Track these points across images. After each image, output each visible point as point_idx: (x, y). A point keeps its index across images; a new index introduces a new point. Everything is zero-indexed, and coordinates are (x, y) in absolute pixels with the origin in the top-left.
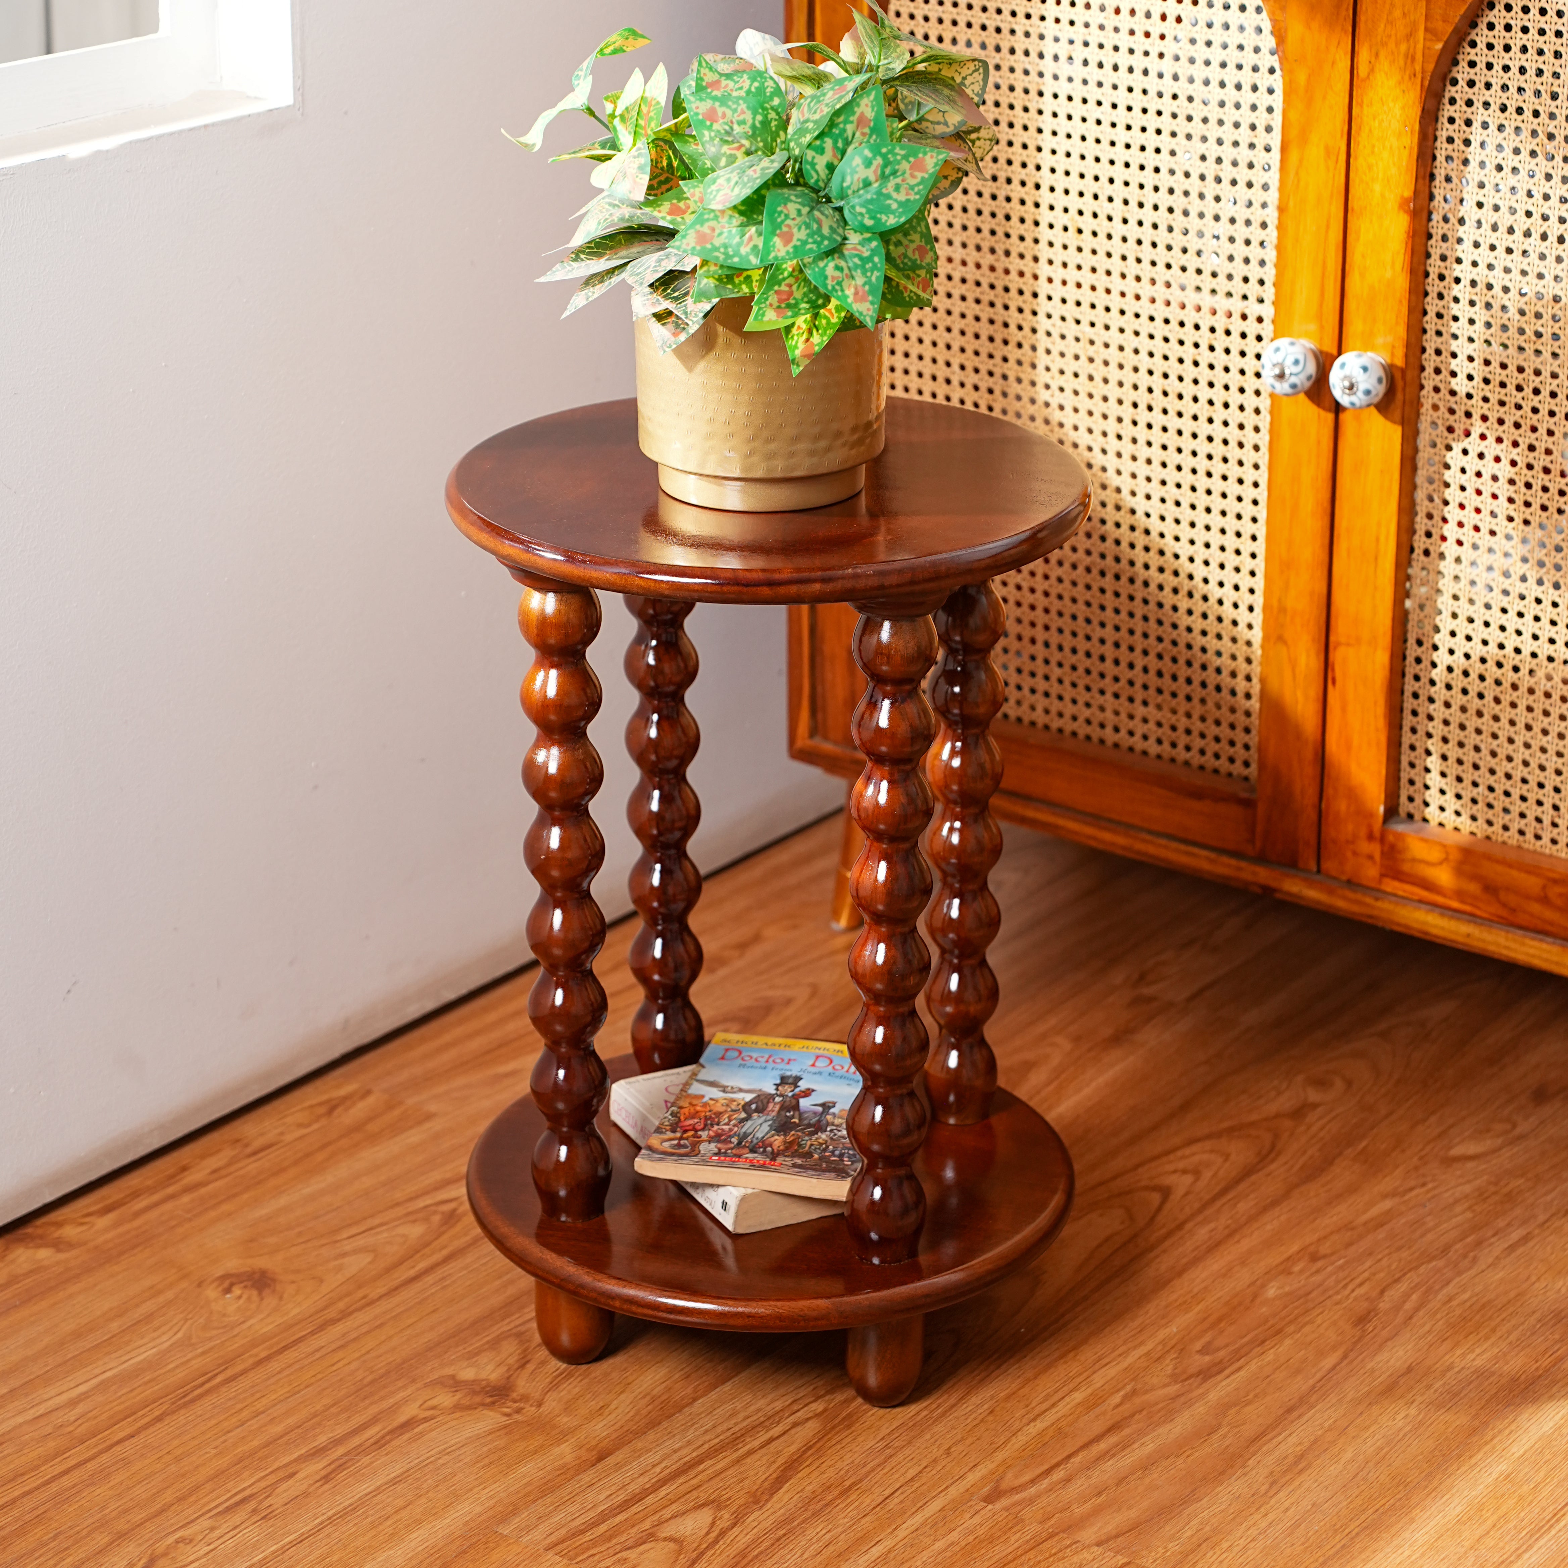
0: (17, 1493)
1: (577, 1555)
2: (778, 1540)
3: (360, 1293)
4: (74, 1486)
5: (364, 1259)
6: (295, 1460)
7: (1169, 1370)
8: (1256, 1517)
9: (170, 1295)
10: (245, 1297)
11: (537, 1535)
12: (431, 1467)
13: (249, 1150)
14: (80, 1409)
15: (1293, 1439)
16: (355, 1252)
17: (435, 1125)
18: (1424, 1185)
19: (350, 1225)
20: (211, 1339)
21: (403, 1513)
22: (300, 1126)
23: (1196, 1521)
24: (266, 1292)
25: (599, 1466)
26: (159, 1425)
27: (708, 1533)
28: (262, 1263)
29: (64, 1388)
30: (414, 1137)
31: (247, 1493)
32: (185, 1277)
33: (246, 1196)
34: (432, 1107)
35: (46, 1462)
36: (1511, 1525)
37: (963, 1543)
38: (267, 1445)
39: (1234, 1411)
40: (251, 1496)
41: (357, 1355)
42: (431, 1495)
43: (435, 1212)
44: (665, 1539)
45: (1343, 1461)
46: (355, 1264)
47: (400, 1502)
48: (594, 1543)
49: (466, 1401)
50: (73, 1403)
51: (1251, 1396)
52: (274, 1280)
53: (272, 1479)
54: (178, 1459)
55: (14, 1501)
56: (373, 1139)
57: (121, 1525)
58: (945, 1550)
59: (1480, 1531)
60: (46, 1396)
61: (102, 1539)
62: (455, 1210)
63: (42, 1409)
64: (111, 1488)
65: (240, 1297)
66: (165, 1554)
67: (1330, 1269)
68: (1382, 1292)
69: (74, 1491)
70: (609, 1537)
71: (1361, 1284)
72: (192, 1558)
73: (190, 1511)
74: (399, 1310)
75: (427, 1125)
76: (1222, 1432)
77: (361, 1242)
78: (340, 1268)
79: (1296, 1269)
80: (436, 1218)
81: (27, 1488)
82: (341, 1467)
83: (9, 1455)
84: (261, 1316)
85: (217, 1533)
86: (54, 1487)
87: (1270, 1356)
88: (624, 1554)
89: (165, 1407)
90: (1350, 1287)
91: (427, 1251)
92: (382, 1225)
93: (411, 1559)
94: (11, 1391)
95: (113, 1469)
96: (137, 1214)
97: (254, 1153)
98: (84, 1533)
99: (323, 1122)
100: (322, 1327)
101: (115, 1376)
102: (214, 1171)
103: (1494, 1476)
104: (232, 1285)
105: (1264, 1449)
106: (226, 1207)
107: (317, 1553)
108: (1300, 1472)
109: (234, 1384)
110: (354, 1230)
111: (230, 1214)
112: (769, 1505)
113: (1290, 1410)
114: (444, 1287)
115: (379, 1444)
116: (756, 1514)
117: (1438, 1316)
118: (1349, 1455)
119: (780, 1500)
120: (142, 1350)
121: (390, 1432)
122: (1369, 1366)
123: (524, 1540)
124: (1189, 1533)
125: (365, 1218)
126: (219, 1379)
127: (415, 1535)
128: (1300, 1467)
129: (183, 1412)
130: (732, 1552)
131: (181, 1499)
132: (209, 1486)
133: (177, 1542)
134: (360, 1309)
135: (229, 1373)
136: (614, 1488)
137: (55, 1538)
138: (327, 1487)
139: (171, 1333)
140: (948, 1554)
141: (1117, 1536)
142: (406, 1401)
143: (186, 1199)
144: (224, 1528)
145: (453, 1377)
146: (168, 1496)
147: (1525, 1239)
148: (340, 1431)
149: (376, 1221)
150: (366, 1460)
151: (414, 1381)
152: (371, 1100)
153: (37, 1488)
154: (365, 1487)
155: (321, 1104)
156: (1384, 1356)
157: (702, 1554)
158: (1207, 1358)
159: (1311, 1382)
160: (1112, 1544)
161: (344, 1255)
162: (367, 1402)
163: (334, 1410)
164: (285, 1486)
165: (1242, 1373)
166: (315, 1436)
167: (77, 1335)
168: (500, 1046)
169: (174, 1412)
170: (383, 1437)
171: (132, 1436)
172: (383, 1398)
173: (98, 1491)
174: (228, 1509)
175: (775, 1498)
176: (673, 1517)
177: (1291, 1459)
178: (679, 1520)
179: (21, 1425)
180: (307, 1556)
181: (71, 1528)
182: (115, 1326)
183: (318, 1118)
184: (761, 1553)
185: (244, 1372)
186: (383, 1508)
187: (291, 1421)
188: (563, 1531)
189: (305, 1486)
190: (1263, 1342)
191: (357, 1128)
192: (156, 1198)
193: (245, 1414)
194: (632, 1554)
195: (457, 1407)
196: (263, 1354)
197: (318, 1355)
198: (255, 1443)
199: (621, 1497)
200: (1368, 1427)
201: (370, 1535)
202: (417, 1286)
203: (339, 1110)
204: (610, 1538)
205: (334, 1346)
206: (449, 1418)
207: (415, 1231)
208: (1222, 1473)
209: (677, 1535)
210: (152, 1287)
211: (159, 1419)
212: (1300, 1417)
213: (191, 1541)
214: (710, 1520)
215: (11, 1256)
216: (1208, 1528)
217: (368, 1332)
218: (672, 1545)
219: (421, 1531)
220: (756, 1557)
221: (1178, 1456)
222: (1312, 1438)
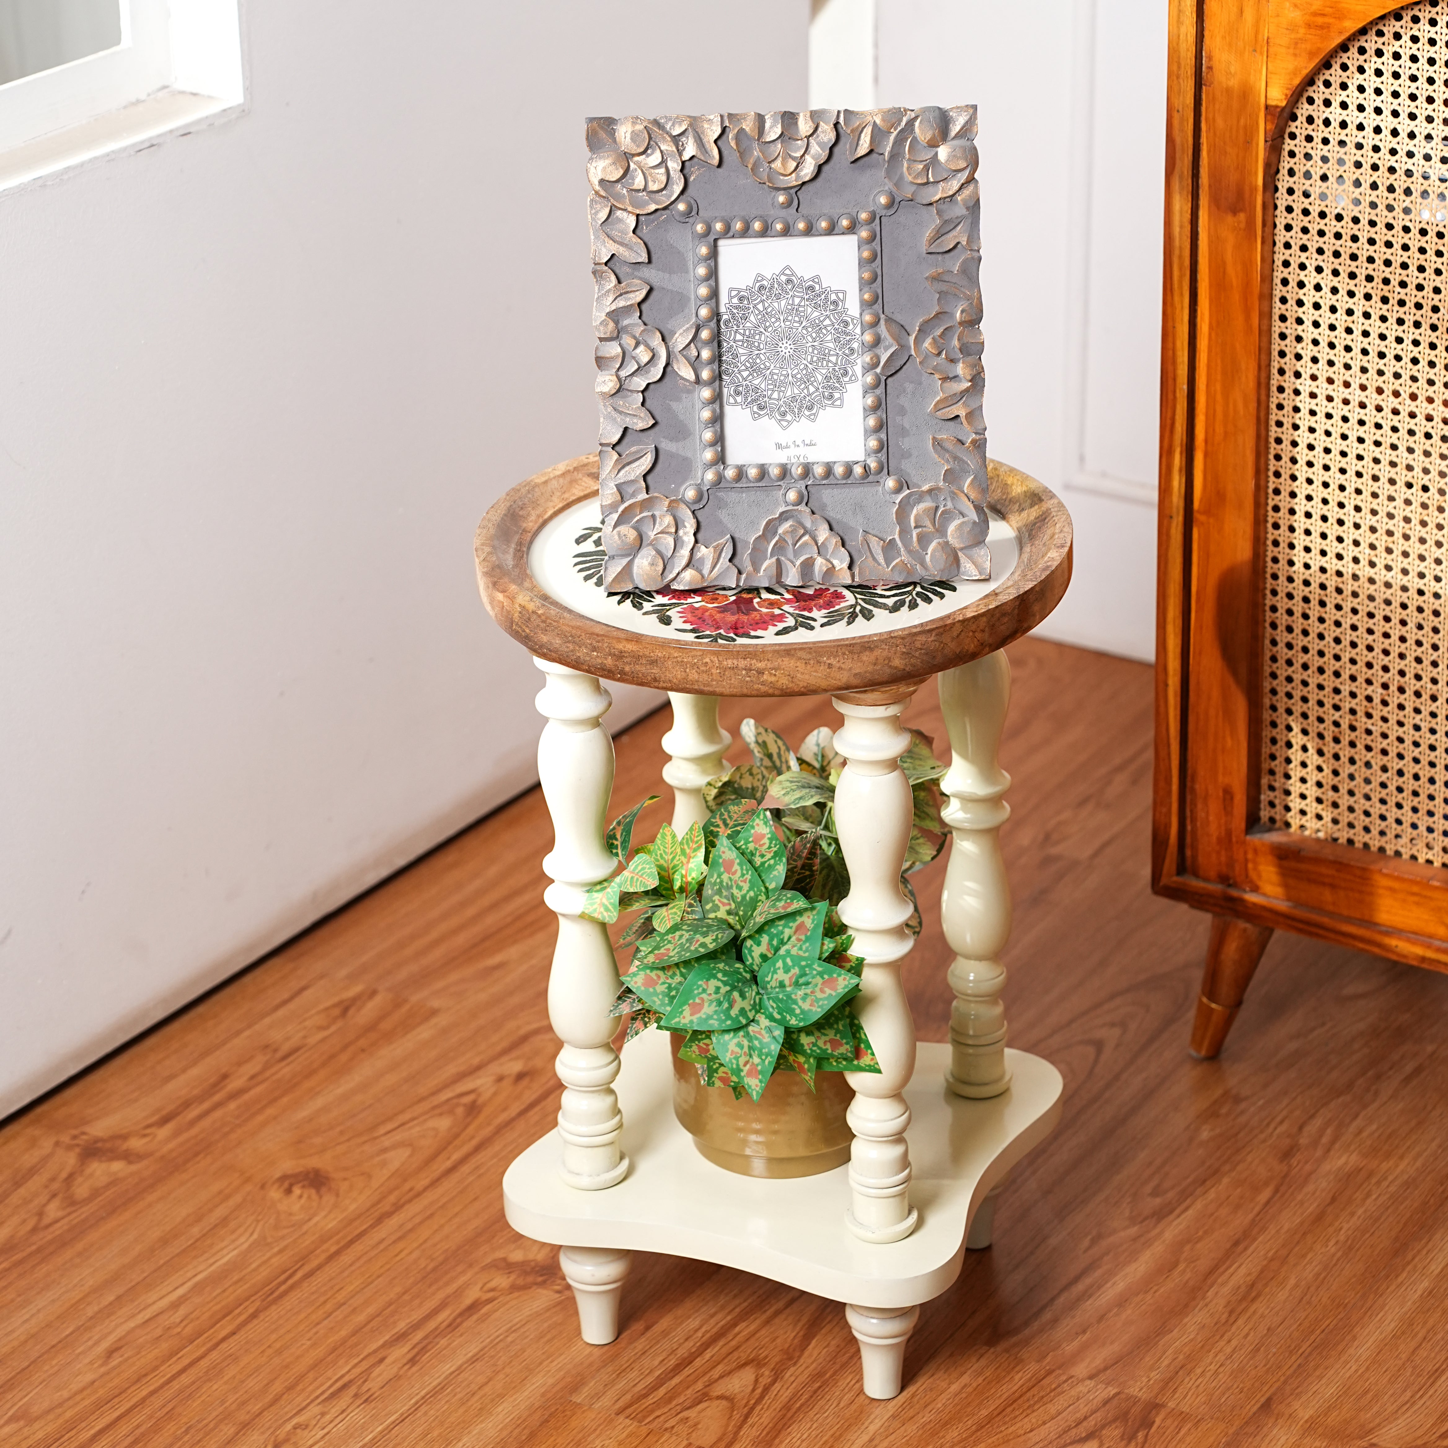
0: (144, 1393)
1: (645, 1417)
2: (815, 1392)
3: (407, 1186)
4: (194, 1383)
5: (403, 1154)
6: (383, 1346)
7: (1127, 1213)
8: (1222, 1343)
9: (238, 1198)
10: (305, 1196)
11: (606, 1401)
12: (501, 1345)
13: (279, 1055)
14: (182, 1311)
15: (1243, 1271)
16: (394, 1147)
17: (441, 1021)
18: (1323, 1024)
19: (383, 1122)
20: (283, 1238)
21: (487, 1389)
22: (321, 1028)
23: (1170, 1351)
24: (324, 1190)
25: (649, 1334)
26: (255, 1322)
27: (753, 1390)
28: (314, 1162)
29: (164, 1292)
30: (424, 1032)
31: (346, 1379)
32: (248, 1180)
33: (285, 1100)
34: (435, 1003)
35: (163, 1362)
36: (1439, 1336)
37: (975, 1385)
38: (354, 1333)
39: (1187, 1248)
40: (350, 1382)
41: (415, 1245)
42: (507, 1370)
43: (458, 1105)
44: (718, 1398)
45: (1288, 1287)
46: (397, 1158)
47: (481, 1379)
48: (658, 1405)
49: (520, 1282)
50: (175, 1306)
51: (1200, 1233)
52: (327, 1179)
53: (365, 1365)
54: (279, 1352)
55: (143, 1400)
56: (388, 1037)
57: (242, 1416)
58: (960, 1392)
59: (1413, 1344)
60: (150, 1301)
61: (228, 1430)
62: (474, 1102)
63: (148, 1314)
64: (226, 1383)
65: (301, 1197)
66: (286, 1440)
67: (1252, 1109)
68: (1301, 1128)
69: (194, 1387)
70: (668, 1399)
71: (1281, 1122)
72: (310, 1442)
73: (299, 1399)
74: (444, 1200)
75: (434, 1021)
76: (1181, 1267)
77: (397, 1136)
78: (384, 1164)
79: (1224, 1111)
80: (460, 1111)
81: (152, 1388)
82: (424, 1350)
83: (129, 1358)
84: (323, 1214)
85: (328, 1417)
86: (176, 1385)
87: (1212, 1194)
88: (685, 1414)
89: (257, 1304)
90: (1272, 1126)
91: (457, 1142)
92: (413, 1119)
93: (501, 1430)
94: (119, 1298)
95: (225, 1364)
96: (192, 1123)
97: (284, 1058)
98: (212, 1425)
99: (339, 1024)
100: (380, 1220)
101: (205, 1279)
102: (252, 1077)
103: (1419, 1293)
104: (291, 1185)
105: (1220, 1281)
106: (270, 1111)
107: (419, 1430)
108: (1254, 1300)
109: (313, 1278)
110: (390, 1126)
111: (275, 1118)
112: (802, 1361)
113: (1236, 1243)
114: (480, 1176)
115: (452, 1326)
116: (792, 1369)
117: (1352, 1147)
118: (1292, 1281)
119: (810, 1355)
120: (225, 1251)
121: (461, 1314)
122: (1299, 1198)
123: (596, 1406)
124: (1166, 1362)
125: (396, 1115)
126: (299, 1275)
127: (500, 1409)
128: (1253, 1294)
129: (274, 1307)
130: (778, 1405)
131: (290, 1388)
132: (311, 1375)
133: (295, 1428)
134: (410, 1201)
135: (306, 1269)
136: (664, 1355)
137: (187, 1432)
138: (414, 1369)
139: (247, 1234)
140: (964, 1395)
141: (1106, 1369)
142: (466, 1286)
143: (232, 1106)
144: (334, 1412)
145: (504, 1259)
146: (278, 1387)
147: (1418, 1071)
148: (416, 1316)
149: (406, 1116)
150: (443, 1342)
151: (471, 1266)
152: (378, 1000)
153: (161, 1387)
154: (448, 1368)
155: (335, 1006)
156: (1310, 1188)
157: (752, 1409)
158: (1158, 1201)
159: (1251, 1216)
160: (1102, 1377)
161: (385, 1150)
162: (434, 1287)
163: (406, 1297)
164: (377, 1371)
165: (1190, 1212)
166: (395, 1323)
167: (165, 1241)
168: (484, 940)
169: (266, 1308)
170: (455, 1319)
171: (233, 1333)
172: (447, 1284)
173: (215, 1387)
174: (333, 1395)
175: (806, 1353)
176: (721, 1377)
177: (1243, 1289)
178: (726, 1380)
179: (133, 1330)
180: (410, 1434)
181: (199, 1422)
182: (196, 1231)
183: (335, 1020)
184: (802, 1405)
185: (319, 1267)
186: (468, 1385)
187: (371, 1310)
188: (628, 1397)
189: (395, 1370)
190: (1204, 1181)
191: (371, 1027)
192: (206, 1105)
193: (329, 1306)
194: (692, 1413)
195: (514, 1288)
196: (333, 1249)
197: (382, 1247)
198: (343, 1333)
199: (672, 1362)
200: (1304, 1256)
201: (461, 1410)
202: (455, 1177)
203: (351, 1012)
204: (670, 1400)
205: (393, 1238)
206: (508, 1298)
207: (444, 1124)
208: (1186, 1306)
209: (728, 1394)
210: (220, 1192)
211: (254, 1316)
212: (1246, 1249)
213: (307, 1426)
214: (752, 1377)
215: (88, 1171)
216: (1181, 1357)
217: (421, 1223)
218: (724, 1403)
219: (505, 1405)
220: (799, 1408)
221: (1146, 1292)
222: (1259, 1268)
